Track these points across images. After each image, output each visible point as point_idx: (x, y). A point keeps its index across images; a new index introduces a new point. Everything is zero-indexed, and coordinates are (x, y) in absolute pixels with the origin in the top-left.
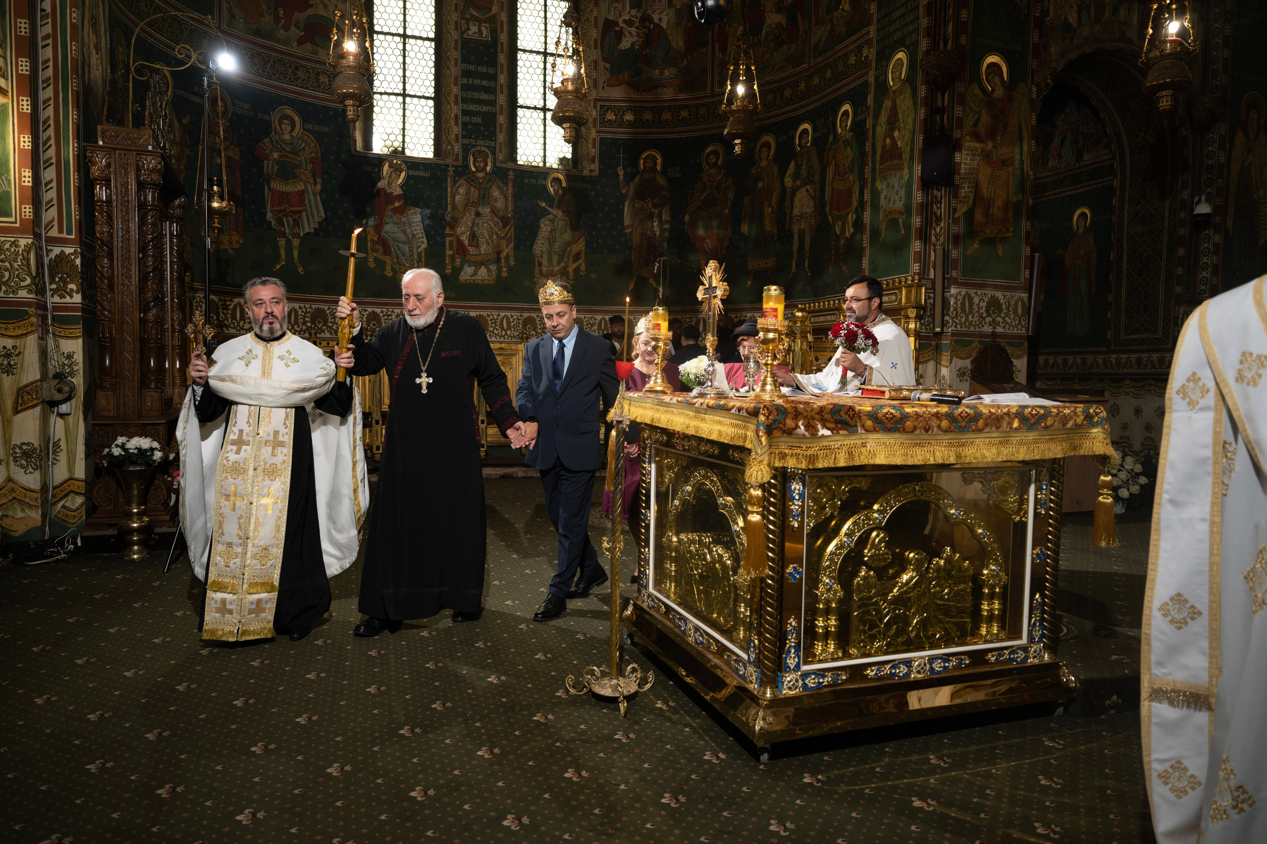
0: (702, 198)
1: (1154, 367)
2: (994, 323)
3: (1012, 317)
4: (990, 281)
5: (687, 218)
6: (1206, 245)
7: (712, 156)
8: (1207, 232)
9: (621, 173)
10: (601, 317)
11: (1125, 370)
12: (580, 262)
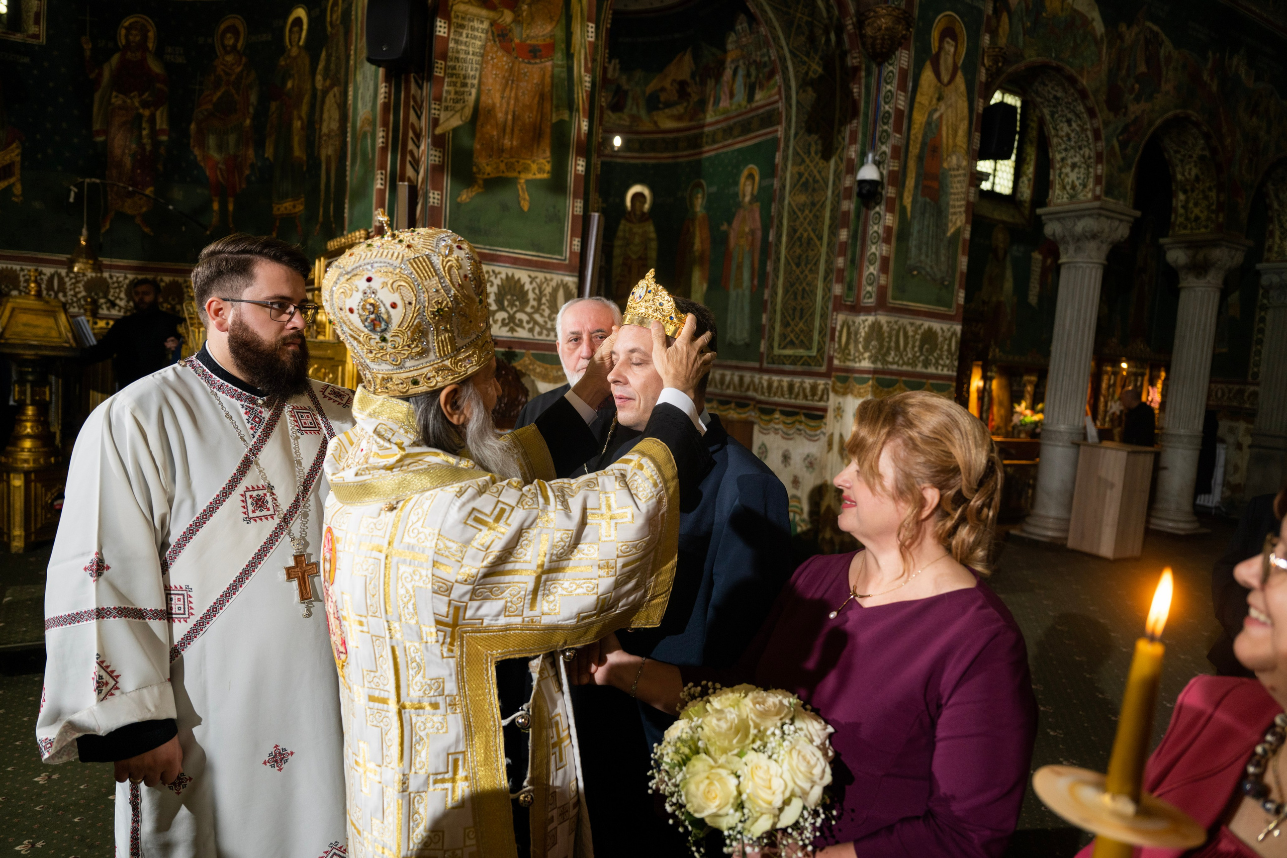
0: (215, 99)
1: (805, 397)
2: (511, 322)
3: (547, 312)
4: (504, 252)
5: (193, 126)
6: (876, 228)
7: (229, 35)
8: (877, 209)
9: (88, 47)
10: (52, 270)
11: (776, 399)
12: (12, 180)
